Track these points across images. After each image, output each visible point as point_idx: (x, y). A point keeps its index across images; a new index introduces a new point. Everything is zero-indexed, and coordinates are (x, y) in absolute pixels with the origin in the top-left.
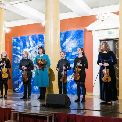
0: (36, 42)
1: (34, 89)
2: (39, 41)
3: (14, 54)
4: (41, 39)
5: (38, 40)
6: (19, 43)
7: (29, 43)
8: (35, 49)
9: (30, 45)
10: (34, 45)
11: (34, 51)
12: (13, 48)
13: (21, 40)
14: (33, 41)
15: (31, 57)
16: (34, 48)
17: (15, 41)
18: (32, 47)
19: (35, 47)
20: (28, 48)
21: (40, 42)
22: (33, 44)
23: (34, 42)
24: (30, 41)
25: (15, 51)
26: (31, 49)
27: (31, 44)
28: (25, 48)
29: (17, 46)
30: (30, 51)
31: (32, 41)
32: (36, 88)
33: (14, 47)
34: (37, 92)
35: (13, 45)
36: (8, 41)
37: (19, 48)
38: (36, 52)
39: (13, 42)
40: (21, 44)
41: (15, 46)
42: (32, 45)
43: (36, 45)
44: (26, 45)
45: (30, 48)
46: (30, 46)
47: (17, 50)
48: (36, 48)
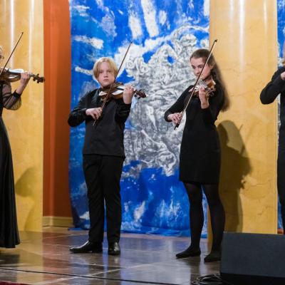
0: (171, 18)
1: (162, 215)
2: (185, 11)
3: (78, 69)
4: (191, 6)
5: (179, 6)
6: (100, 20)
7: (143, 20)
8: (166, 46)
9: (144, 28)
10: (164, 31)
11: (161, 55)
12: (75, 42)
13: (107, 9)
14: (157, 14)
15: (149, 80)
16: (163, 43)
17: (83, 15)
18: (154, 38)
19: (168, 38)
20: (137, 43)
21: (187, 16)
22: (159, 24)
23: (163, 16)
24: (145, 11)
25: (83, 55)
26: (150, 45)
27: (148, 26)
28: (126, 41)
29: (90, 36)
30: (147, 57)
31: (155, 12)
32: (168, 214)
33: (78, 39)
34: (174, 228)
35: (75, 31)
36: (51, 12)
37: (97, 43)
38: (170, 59)
39: (74, 18)
40: (108, 24)
41: (81, 33)
42: (153, 30)
43: (172, 29)
44: (129, 31)
45: (143, 42)
46: (146, 35)
47: (90, 49)
48: (169, 43)
